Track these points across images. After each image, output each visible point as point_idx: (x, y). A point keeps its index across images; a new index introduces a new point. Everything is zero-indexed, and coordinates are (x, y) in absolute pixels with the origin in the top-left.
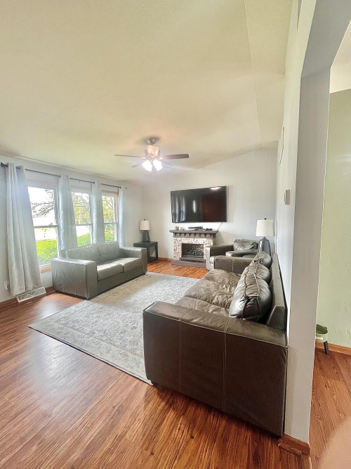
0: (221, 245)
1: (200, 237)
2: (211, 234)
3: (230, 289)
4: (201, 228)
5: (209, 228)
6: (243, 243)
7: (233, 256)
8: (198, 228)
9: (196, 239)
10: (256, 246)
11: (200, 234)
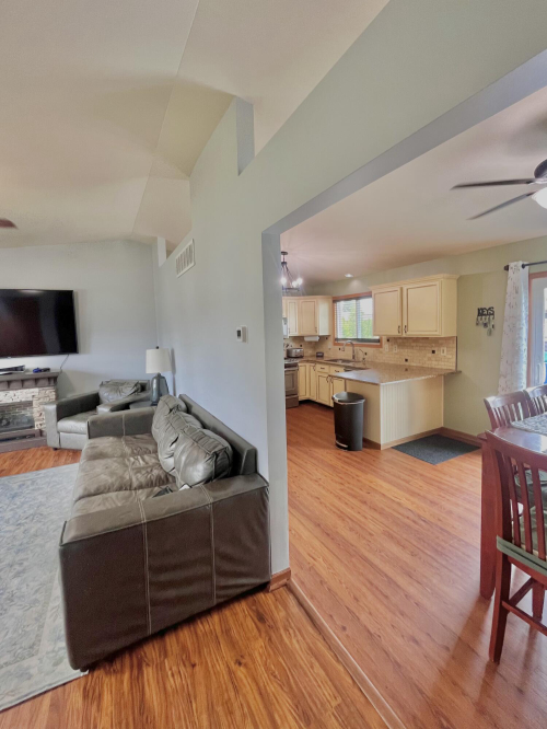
0: (71, 396)
1: (23, 387)
2: (49, 379)
3: (143, 460)
4: (21, 368)
5: (42, 366)
6: (116, 385)
7: (113, 410)
8: (16, 369)
9: (11, 393)
10: (143, 388)
11: (23, 381)
